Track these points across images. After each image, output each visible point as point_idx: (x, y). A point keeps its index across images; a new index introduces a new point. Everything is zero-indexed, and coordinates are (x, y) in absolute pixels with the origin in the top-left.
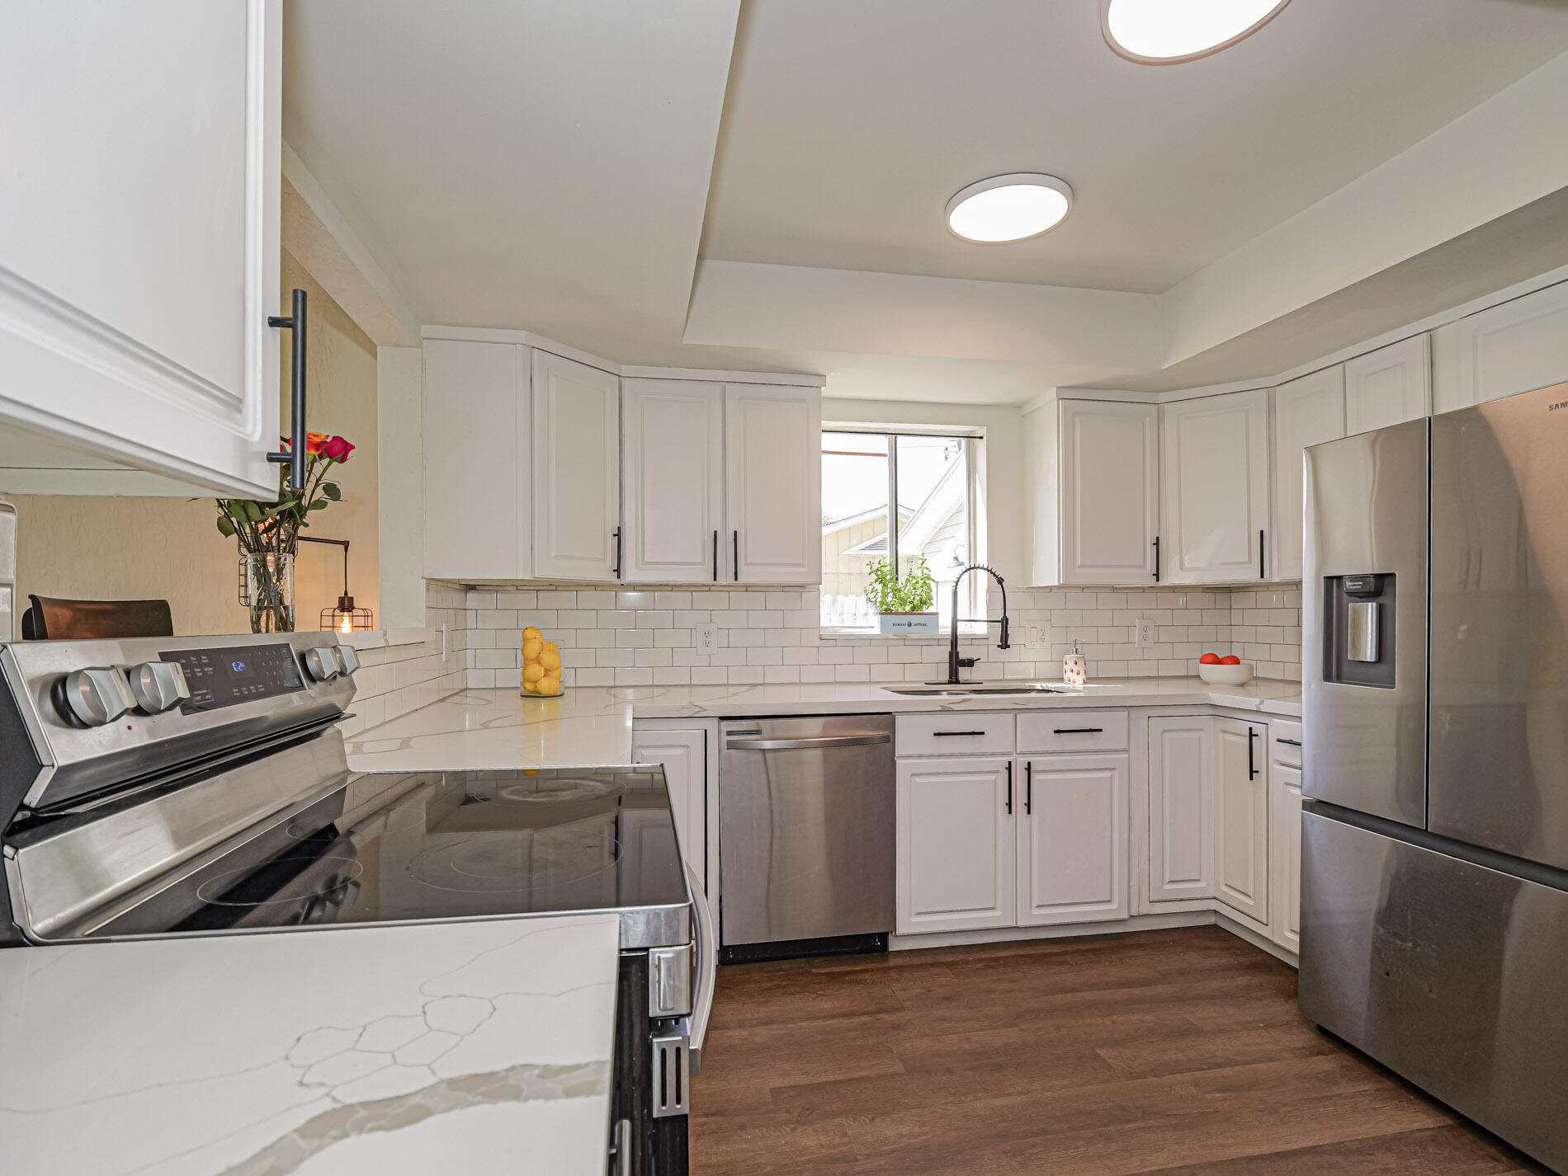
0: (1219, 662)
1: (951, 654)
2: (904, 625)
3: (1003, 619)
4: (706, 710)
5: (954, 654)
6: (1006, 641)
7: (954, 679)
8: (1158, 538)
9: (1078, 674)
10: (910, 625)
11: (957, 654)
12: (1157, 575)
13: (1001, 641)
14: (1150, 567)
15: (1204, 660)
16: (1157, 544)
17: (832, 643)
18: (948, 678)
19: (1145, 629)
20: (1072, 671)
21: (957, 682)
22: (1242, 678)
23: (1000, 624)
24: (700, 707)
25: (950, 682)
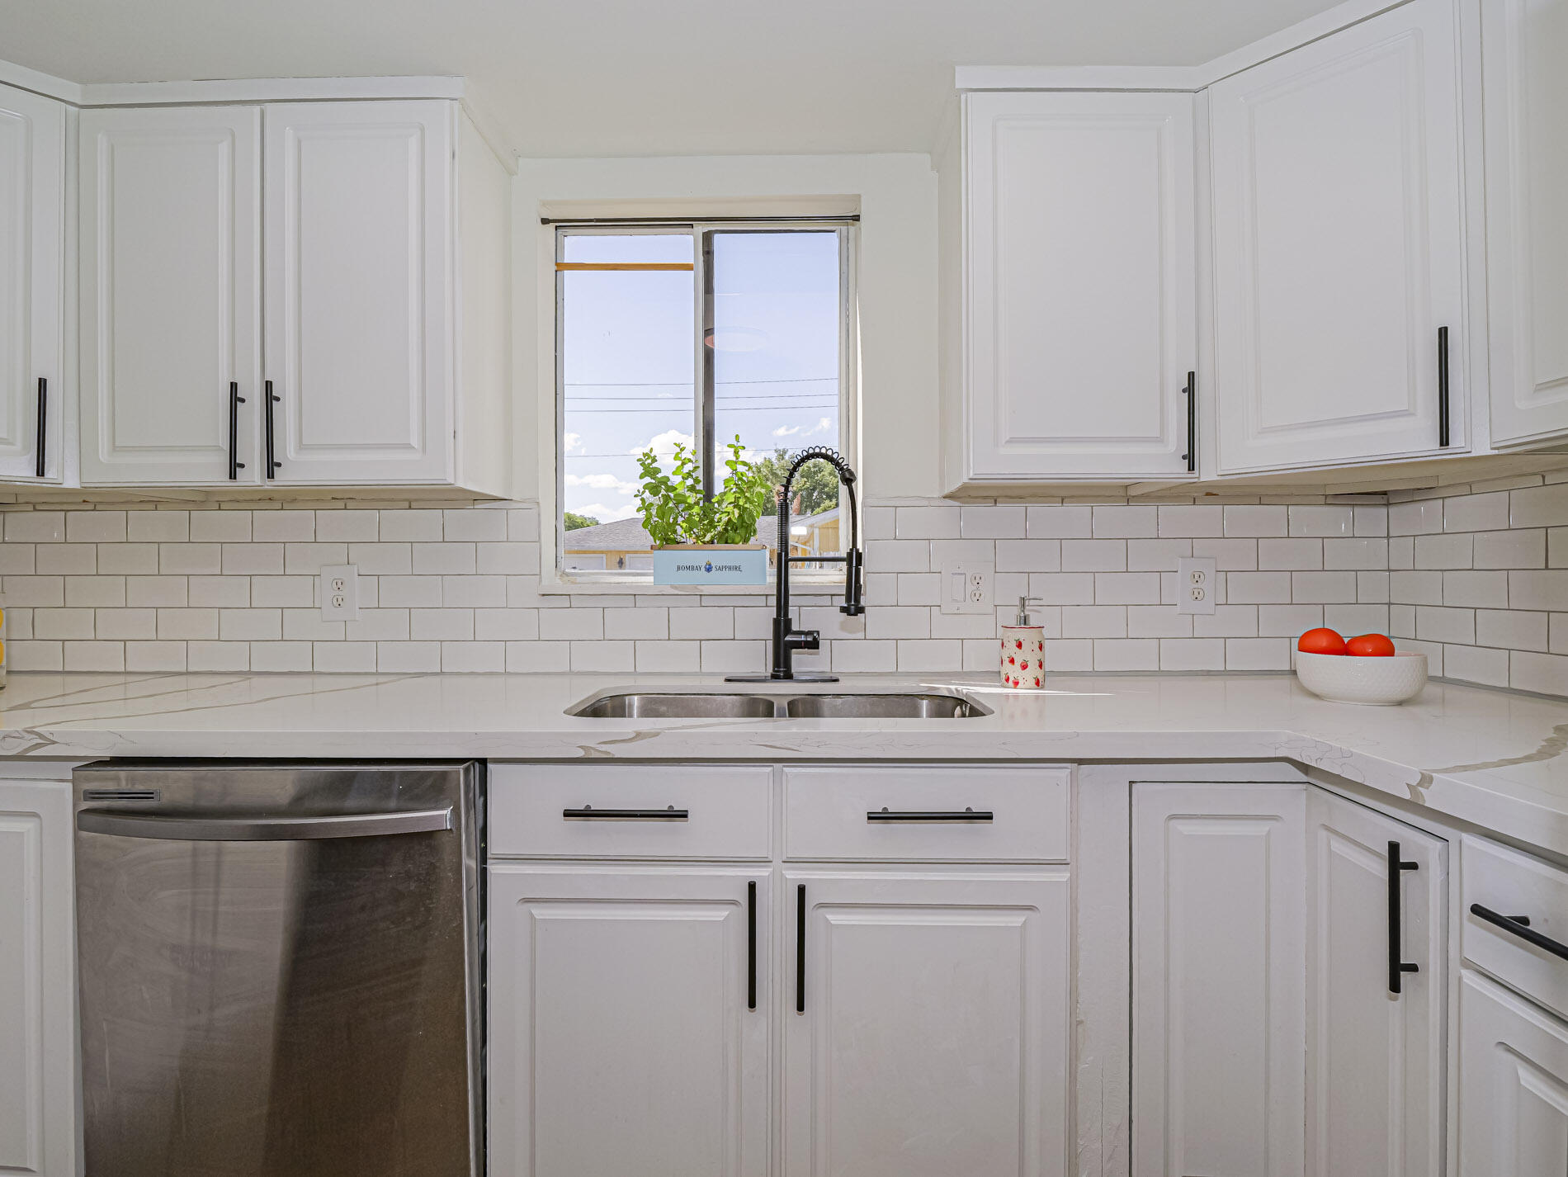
0: (1342, 648)
1: (777, 622)
2: (698, 568)
3: (850, 555)
4: (54, 743)
5: (782, 624)
6: (857, 600)
7: (782, 670)
8: (1191, 375)
9: (1024, 667)
10: (709, 569)
11: (788, 622)
12: (1191, 459)
13: (848, 600)
14: (1176, 442)
15: (1308, 644)
16: (1190, 390)
17: (565, 602)
18: (770, 670)
19: (1197, 578)
20: (1012, 661)
21: (788, 676)
22: (1400, 690)
23: (844, 565)
24: (40, 736)
25: (775, 677)
